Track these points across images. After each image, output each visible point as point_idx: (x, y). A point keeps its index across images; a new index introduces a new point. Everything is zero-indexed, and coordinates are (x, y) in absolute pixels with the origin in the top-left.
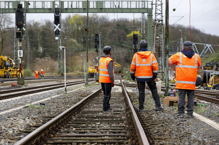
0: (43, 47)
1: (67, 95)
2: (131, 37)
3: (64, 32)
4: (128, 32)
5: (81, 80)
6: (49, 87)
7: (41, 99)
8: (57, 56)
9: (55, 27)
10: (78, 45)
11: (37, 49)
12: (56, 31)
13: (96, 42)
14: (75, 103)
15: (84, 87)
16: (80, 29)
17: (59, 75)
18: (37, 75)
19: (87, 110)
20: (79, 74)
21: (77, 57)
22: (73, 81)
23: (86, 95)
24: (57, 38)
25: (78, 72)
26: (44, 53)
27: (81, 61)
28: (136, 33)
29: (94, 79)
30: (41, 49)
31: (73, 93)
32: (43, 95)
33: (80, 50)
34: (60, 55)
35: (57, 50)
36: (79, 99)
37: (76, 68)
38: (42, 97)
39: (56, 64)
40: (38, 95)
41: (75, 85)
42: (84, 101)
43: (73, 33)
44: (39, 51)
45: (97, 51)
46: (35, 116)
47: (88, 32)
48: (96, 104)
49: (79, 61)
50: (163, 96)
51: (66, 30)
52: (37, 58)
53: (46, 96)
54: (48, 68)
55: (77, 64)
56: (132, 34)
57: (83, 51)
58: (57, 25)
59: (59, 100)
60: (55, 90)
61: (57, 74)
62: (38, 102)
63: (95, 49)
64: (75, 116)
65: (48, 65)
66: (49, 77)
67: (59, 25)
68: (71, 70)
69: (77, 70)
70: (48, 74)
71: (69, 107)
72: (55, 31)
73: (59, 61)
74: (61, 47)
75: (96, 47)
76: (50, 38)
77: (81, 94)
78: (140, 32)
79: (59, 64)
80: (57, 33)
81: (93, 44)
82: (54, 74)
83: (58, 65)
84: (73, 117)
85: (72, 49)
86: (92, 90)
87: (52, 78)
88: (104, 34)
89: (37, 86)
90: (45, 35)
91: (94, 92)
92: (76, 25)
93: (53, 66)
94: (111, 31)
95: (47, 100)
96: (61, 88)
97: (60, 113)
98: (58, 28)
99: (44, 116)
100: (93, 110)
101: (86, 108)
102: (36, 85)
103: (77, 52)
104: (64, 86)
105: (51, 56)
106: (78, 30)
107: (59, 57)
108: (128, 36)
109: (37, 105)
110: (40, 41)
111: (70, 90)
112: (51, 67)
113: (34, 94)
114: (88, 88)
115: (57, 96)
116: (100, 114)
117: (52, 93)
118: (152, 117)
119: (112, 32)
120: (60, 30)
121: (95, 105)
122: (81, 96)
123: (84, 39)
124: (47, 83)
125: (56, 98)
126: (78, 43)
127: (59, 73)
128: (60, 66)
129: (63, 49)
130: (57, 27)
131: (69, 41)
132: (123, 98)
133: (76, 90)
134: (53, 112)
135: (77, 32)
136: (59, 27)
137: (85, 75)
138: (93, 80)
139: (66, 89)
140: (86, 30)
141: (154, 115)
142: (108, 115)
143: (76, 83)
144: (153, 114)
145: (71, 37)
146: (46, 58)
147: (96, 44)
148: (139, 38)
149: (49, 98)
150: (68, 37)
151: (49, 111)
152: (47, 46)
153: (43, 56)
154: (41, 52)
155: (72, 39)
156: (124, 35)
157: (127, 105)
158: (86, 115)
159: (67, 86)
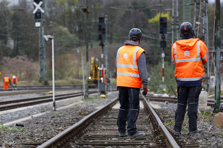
0: (15, 40)
1: (56, 112)
2: (156, 23)
3: (48, 15)
4: (151, 15)
5: (76, 91)
6: (26, 102)
7: (16, 119)
8: (37, 55)
9: (35, 7)
10: (71, 36)
11: (6, 42)
12: (36, 13)
13: (100, 30)
14: (72, 124)
15: (82, 102)
16: (73, 10)
17: (41, 84)
18: (6, 84)
19: (92, 134)
20: (72, 82)
21: (69, 55)
22: (64, 92)
23: (87, 113)
24: (38, 24)
25: (71, 79)
26: (17, 50)
27: (76, 61)
28: (163, 16)
29: (98, 90)
30: (11, 43)
31: (66, 110)
32: (19, 113)
33: (73, 44)
34: (42, 52)
35: (38, 44)
36: (77, 119)
37: (68, 73)
38: (17, 116)
39: (36, 66)
40: (11, 113)
41: (68, 99)
42: (85, 121)
43: (63, 17)
44: (8, 46)
45: (102, 45)
46: (10, 143)
47: (88, 13)
48: (105, 125)
49: (72, 62)
50: (212, 113)
51: (51, 12)
52: (5, 58)
53: (23, 115)
54: (23, 74)
55: (69, 67)
56: (157, 18)
57: (79, 45)
58: (38, 3)
59: (46, 121)
60: (37, 106)
61: (37, 82)
62: (11, 123)
63: (99, 42)
64: (74, 142)
65: (22, 69)
66: (25, 88)
67: (41, 3)
68: (60, 75)
69: (69, 76)
70: (24, 82)
71: (62, 130)
72: (34, 12)
73: (41, 63)
74: (46, 37)
75: (100, 38)
76: (26, 25)
77: (80, 111)
78: (171, 15)
79: (41, 66)
80: (38, 16)
81: (96, 34)
82: (33, 83)
83: (39, 69)
84: (71, 143)
85: (61, 42)
86: (96, 106)
87: (30, 88)
88: (112, 18)
89: (8, 100)
90: (18, 20)
91: (100, 108)
92: (67, 5)
93: (31, 71)
94: (123, 13)
95: (26, 121)
96: (46, 104)
97: (49, 139)
98: (40, 8)
99: (26, 143)
100: (101, 134)
101: (90, 131)
102: (6, 99)
103: (70, 47)
104: (52, 100)
105: (28, 54)
106: (70, 12)
107: (41, 55)
108: (151, 21)
109: (11, 126)
110: (10, 30)
111: (61, 106)
112: (27, 71)
113: (5, 112)
114: (90, 103)
115: (40, 114)
116: (113, 139)
117: (32, 111)
118: (198, 143)
119: (125, 16)
120: (43, 11)
121: (103, 127)
122: (80, 114)
123: (80, 26)
124: (23, 95)
125: (40, 117)
126: (71, 32)
127: (40, 81)
128: (42, 70)
129: (50, 39)
130: (38, 6)
131: (56, 29)
132: (147, 117)
133: (70, 105)
134: (38, 137)
135: (68, 15)
136: (42, 6)
137: (84, 84)
138: (97, 92)
139: (54, 103)
140: (85, 10)
141: (201, 141)
142: (126, 141)
143: (69, 96)
144: (199, 139)
145: (60, 23)
146: (20, 57)
147: (101, 33)
148: (168, 25)
149: (29, 118)
150: (55, 23)
151: (32, 136)
152: (22, 39)
153: (15, 53)
154: (12, 47)
155: (61, 27)
156: (144, 20)
157: (156, 125)
158: (91, 141)
159: (56, 99)
